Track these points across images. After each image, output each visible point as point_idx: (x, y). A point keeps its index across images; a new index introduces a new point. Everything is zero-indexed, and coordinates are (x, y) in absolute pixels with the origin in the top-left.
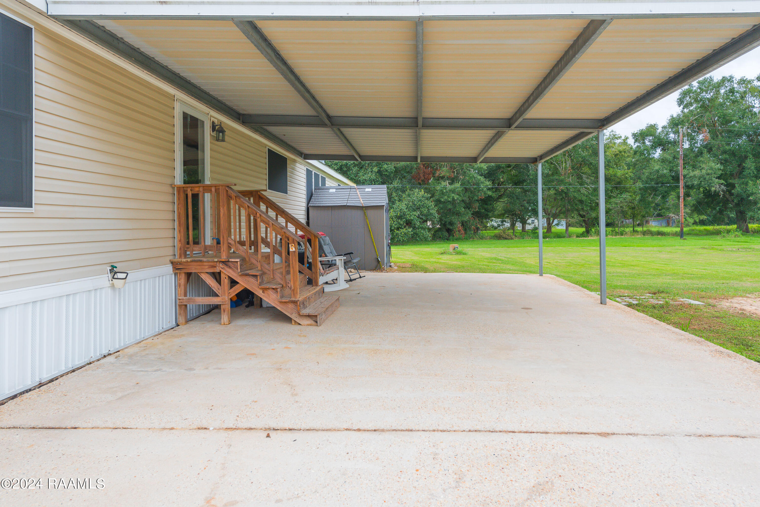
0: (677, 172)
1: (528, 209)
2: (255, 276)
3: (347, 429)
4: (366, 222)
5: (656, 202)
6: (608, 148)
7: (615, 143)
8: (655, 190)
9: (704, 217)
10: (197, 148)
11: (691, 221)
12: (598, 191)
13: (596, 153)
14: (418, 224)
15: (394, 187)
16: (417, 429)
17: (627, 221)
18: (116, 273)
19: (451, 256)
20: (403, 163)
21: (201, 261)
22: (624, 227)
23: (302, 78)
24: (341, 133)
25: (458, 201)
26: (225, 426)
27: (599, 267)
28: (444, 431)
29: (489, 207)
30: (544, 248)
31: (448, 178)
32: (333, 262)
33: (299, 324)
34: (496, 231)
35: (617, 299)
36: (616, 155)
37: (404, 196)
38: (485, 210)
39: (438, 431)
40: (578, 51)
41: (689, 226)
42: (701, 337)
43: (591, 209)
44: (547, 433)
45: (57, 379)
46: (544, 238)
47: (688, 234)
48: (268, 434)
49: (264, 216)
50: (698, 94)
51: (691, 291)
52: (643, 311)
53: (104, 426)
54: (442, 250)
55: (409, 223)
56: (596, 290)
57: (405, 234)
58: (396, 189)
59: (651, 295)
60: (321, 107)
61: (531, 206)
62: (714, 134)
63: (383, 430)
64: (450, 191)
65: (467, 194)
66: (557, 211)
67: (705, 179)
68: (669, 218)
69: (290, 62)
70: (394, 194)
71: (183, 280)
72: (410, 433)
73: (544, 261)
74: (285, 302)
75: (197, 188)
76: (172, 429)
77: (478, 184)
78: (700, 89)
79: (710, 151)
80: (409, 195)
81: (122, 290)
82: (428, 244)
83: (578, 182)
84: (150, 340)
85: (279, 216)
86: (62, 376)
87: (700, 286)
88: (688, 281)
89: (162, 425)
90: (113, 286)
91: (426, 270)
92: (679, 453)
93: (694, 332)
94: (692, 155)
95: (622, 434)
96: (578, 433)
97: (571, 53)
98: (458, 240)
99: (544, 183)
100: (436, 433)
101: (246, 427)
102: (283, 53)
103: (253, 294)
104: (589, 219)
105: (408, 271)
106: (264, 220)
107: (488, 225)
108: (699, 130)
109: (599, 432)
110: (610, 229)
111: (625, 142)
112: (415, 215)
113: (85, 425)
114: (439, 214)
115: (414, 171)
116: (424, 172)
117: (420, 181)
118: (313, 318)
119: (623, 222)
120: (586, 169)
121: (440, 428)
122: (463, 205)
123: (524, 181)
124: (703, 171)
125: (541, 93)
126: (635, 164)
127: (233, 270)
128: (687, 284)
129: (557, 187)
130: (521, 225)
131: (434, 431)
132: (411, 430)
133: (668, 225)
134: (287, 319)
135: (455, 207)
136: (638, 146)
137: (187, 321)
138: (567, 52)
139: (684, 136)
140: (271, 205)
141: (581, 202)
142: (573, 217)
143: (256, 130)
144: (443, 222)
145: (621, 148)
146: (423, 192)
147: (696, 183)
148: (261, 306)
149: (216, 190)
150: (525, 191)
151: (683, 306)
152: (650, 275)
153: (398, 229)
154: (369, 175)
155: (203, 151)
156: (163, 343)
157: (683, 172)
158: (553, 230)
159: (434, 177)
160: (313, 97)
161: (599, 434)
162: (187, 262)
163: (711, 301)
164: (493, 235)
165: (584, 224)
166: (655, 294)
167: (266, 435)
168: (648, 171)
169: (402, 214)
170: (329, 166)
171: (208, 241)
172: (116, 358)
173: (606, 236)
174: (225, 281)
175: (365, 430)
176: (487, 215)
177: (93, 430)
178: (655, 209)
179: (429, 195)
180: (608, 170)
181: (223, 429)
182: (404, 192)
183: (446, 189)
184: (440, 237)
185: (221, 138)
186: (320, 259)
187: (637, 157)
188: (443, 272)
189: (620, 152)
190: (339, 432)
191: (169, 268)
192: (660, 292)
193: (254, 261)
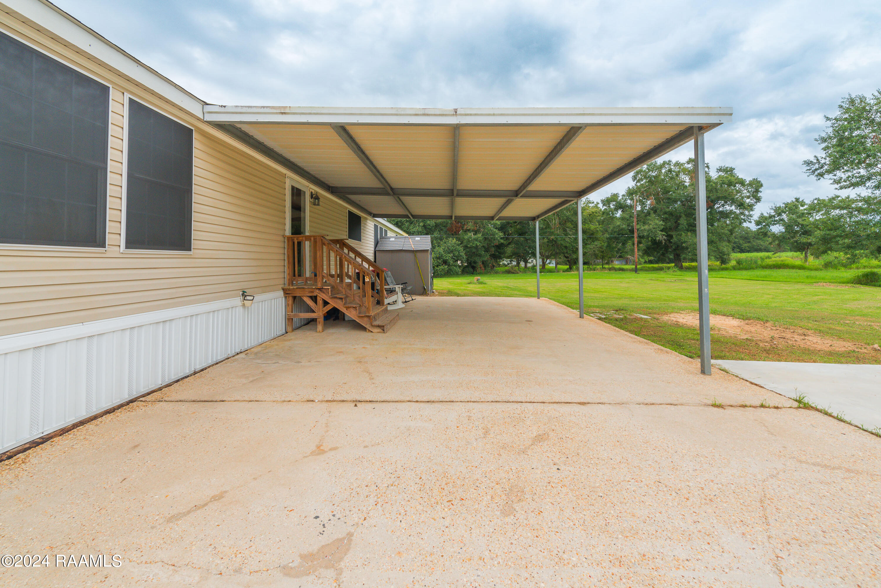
0: (632, 227)
1: (529, 252)
2: (341, 299)
3: (409, 401)
4: (416, 261)
5: (618, 247)
6: (584, 210)
7: (589, 207)
8: (616, 238)
9: (652, 258)
10: (300, 210)
11: (643, 260)
12: (577, 240)
13: (576, 214)
14: (452, 262)
15: (435, 237)
16: (456, 400)
17: (598, 261)
18: (246, 296)
19: (475, 285)
20: (440, 220)
21: (303, 288)
22: (596, 265)
23: (375, 163)
24: (400, 199)
25: (480, 247)
26: (326, 399)
27: (578, 293)
28: (475, 402)
29: (502, 251)
30: (540, 280)
31: (473, 231)
32: (394, 289)
33: (372, 332)
34: (507, 268)
35: (591, 315)
36: (590, 215)
37: (442, 243)
38: (499, 253)
39: (471, 402)
40: (564, 146)
41: (641, 264)
42: (649, 340)
43: (573, 252)
44: (544, 403)
45: (206, 369)
46: (540, 272)
47: (640, 270)
48: (356, 404)
49: (347, 257)
50: (647, 173)
51: (642, 309)
52: (609, 323)
53: (242, 399)
54: (469, 281)
55: (445, 262)
56: (576, 309)
57: (442, 270)
58: (436, 238)
59: (614, 312)
60: (387, 182)
61: (531, 251)
62: (658, 201)
63: (433, 402)
64: (474, 239)
65: (486, 242)
66: (549, 254)
67: (652, 231)
68: (628, 258)
69: (367, 152)
70: (435, 242)
71: (290, 302)
72: (452, 403)
73: (540, 288)
74: (362, 317)
75: (300, 238)
76: (290, 401)
77: (493, 235)
78: (648, 169)
79: (655, 212)
80: (445, 243)
81: (250, 307)
82: (459, 277)
83: (564, 234)
84: (268, 343)
85: (357, 257)
86: (209, 367)
87: (648, 305)
88: (640, 303)
89: (283, 399)
90: (244, 305)
91: (458, 295)
92: (633, 415)
93: (644, 336)
94: (643, 215)
95: (595, 403)
96: (565, 403)
97: (558, 147)
98: (480, 274)
99: (540, 234)
100: (469, 403)
101: (340, 400)
102: (363, 147)
103: (338, 310)
104: (571, 259)
105: (446, 296)
106: (348, 260)
107: (501, 263)
108: (648, 198)
109: (579, 401)
110: (586, 266)
111: (596, 206)
112: (450, 256)
113: (229, 399)
114: (466, 255)
115: (449, 225)
116: (456, 226)
117: (453, 233)
118: (382, 328)
119: (595, 261)
120: (569, 225)
121: (472, 400)
122: (483, 249)
123: (526, 232)
124: (650, 226)
125: (538, 174)
126: (603, 222)
127: (326, 295)
128: (640, 305)
129: (549, 237)
130: (524, 263)
131: (468, 402)
132: (453, 402)
133: (627, 263)
134: (363, 329)
135: (478, 251)
136: (605, 209)
137: (294, 330)
138: (555, 147)
139: (637, 202)
140: (352, 249)
141: (566, 247)
142: (560, 258)
143: (340, 198)
144: (469, 262)
145: (594, 210)
146: (455, 240)
147: (645, 234)
148: (344, 319)
149: (314, 239)
150: (527, 240)
151: (637, 319)
152: (614, 298)
153: (437, 266)
154: (417, 228)
155: (305, 212)
156: (277, 345)
157: (636, 227)
158: (546, 267)
159: (463, 229)
160: (382, 175)
161: (579, 403)
162: (294, 289)
163: (656, 316)
164: (504, 270)
165: (568, 263)
166: (617, 311)
167: (354, 405)
168: (612, 226)
169: (440, 256)
170: (390, 222)
171: (308, 274)
172: (246, 354)
173: (584, 271)
174: (320, 302)
175: (421, 402)
176: (500, 256)
177: (235, 403)
178: (617, 252)
179: (460, 243)
180: (585, 225)
181: (324, 401)
182: (441, 240)
183: (471, 238)
184: (467, 272)
185: (317, 203)
186: (385, 287)
187: (605, 216)
188: (470, 296)
189: (593, 213)
190: (404, 403)
191: (281, 293)
192: (620, 310)
193: (341, 289)
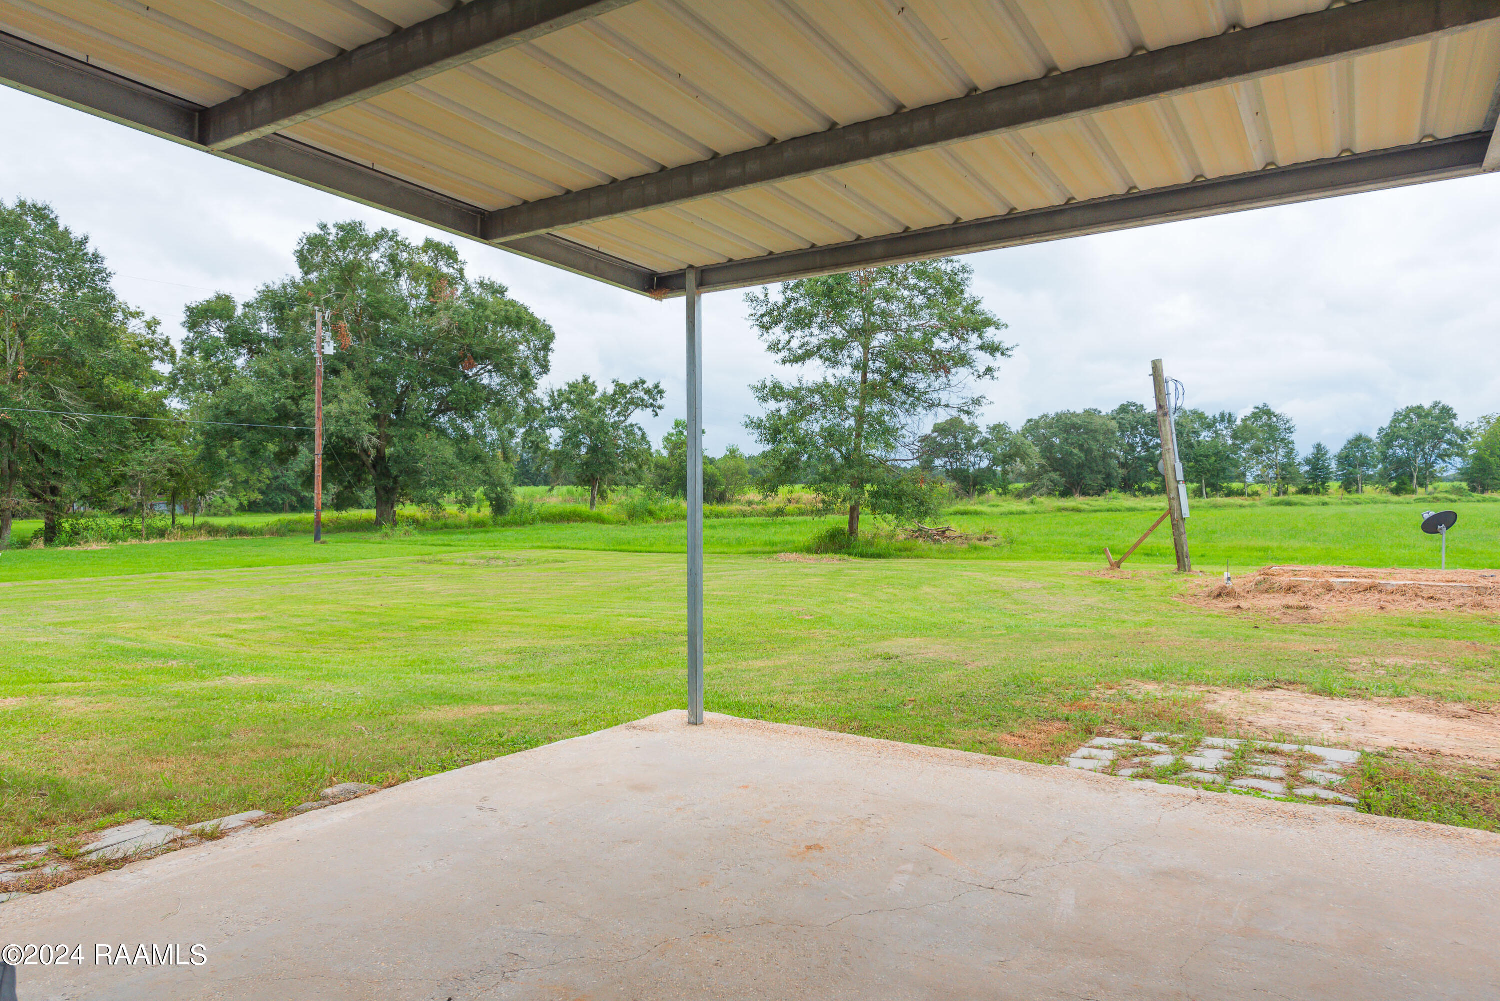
9: (257, 497)
41: (230, 515)
62: (357, 336)
67: (348, 422)
79: (351, 367)
83: (45, 406)
124: (344, 405)
